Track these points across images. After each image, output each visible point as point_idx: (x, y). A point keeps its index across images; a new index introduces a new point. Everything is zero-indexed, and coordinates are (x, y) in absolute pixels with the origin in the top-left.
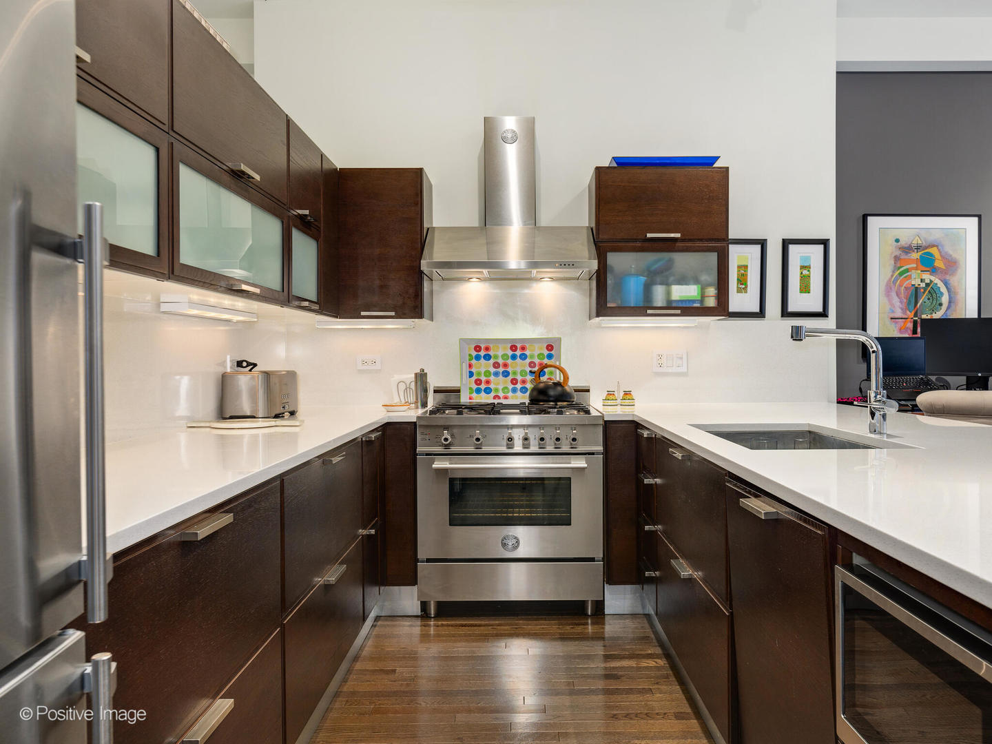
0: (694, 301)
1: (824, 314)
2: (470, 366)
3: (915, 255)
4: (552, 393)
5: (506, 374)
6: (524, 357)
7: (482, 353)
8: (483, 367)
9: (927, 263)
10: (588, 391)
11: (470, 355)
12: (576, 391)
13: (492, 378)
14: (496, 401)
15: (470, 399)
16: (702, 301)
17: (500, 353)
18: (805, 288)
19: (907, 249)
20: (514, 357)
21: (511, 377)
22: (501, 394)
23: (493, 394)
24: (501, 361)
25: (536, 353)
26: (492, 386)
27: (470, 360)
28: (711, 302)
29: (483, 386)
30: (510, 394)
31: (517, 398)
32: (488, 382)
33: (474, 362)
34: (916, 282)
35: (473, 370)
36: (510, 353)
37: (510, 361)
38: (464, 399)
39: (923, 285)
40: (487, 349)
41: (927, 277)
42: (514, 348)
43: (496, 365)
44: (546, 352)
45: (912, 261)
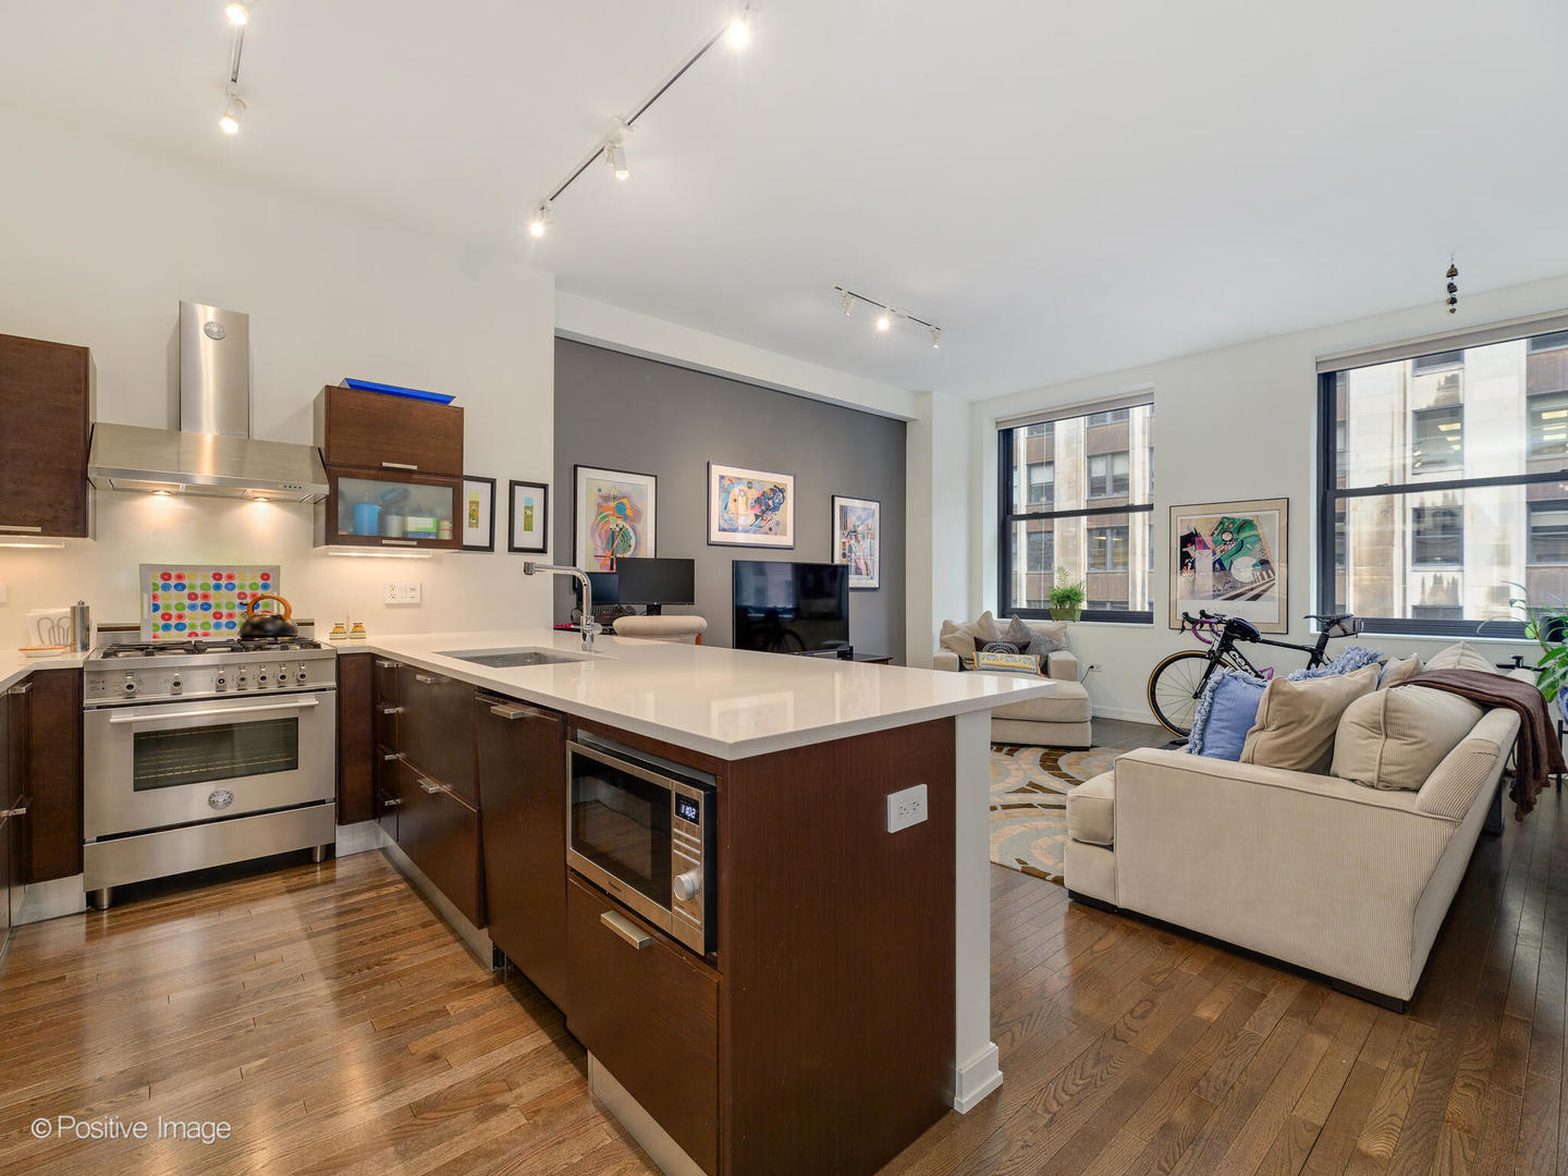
0: (430, 534)
1: (543, 551)
2: (155, 597)
3: (612, 504)
4: (269, 627)
5: (206, 607)
6: (230, 587)
7: (173, 582)
8: (172, 600)
9: (620, 511)
10: (312, 624)
11: (155, 584)
12: (300, 624)
13: (187, 612)
14: (193, 639)
15: (155, 637)
16: (437, 534)
17: (199, 582)
18: (528, 527)
19: (607, 498)
20: (217, 587)
21: (213, 610)
22: (199, 631)
23: (187, 631)
24: (199, 592)
25: (248, 583)
26: (186, 621)
27: (155, 590)
28: (446, 535)
29: (173, 622)
30: (212, 631)
31: (222, 634)
32: (180, 617)
33: (160, 592)
34: (613, 526)
35: (159, 602)
36: (212, 582)
37: (212, 592)
38: (146, 637)
39: (618, 529)
40: (180, 577)
41: (621, 523)
42: (217, 576)
43: (193, 596)
44: (261, 582)
45: (609, 509)
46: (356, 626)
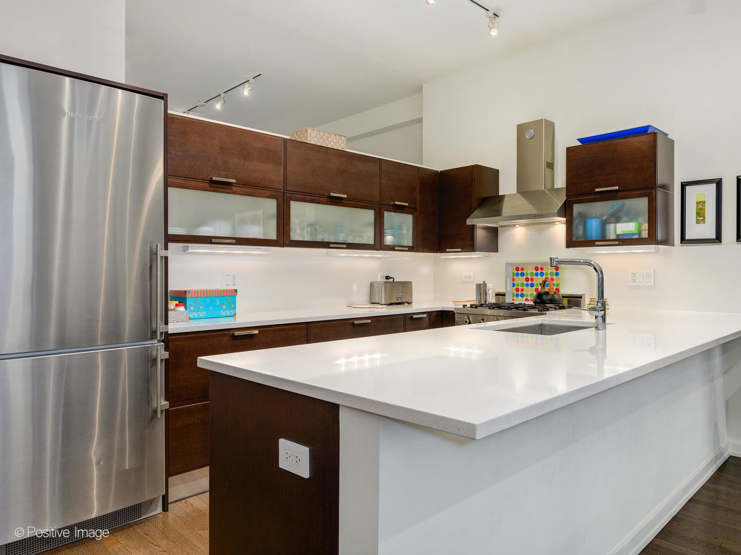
0: (633, 234)
2: (513, 280)
5: (532, 285)
6: (541, 274)
7: (520, 272)
8: (520, 280)
10: (581, 297)
11: (513, 273)
13: (525, 288)
14: (527, 303)
15: (513, 300)
16: (640, 233)
17: (529, 272)
20: (537, 274)
21: (535, 287)
23: (525, 298)
24: (530, 277)
25: (549, 272)
26: (524, 293)
27: (513, 276)
28: (645, 234)
29: (520, 293)
32: (522, 290)
33: (515, 277)
35: (515, 282)
36: (535, 272)
37: (534, 277)
38: (508, 300)
40: (522, 269)
42: (537, 268)
44: (555, 272)
46: (591, 301)
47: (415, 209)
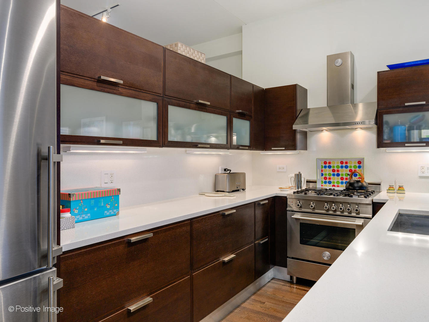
2: (322, 171)
4: (356, 185)
5: (338, 175)
6: (346, 167)
7: (327, 165)
8: (328, 172)
10: (380, 184)
11: (322, 166)
12: (369, 184)
13: (332, 177)
14: (332, 188)
15: (322, 186)
17: (335, 165)
20: (342, 167)
21: (340, 176)
22: (336, 185)
23: (332, 184)
24: (336, 169)
25: (353, 165)
26: (332, 180)
27: (322, 168)
29: (327, 180)
30: (340, 185)
31: (343, 186)
32: (330, 179)
33: (323, 169)
35: (323, 173)
36: (340, 165)
37: (340, 169)
38: (319, 186)
40: (330, 163)
42: (342, 163)
43: (334, 171)
44: (358, 165)
46: (400, 187)
47: (251, 116)
